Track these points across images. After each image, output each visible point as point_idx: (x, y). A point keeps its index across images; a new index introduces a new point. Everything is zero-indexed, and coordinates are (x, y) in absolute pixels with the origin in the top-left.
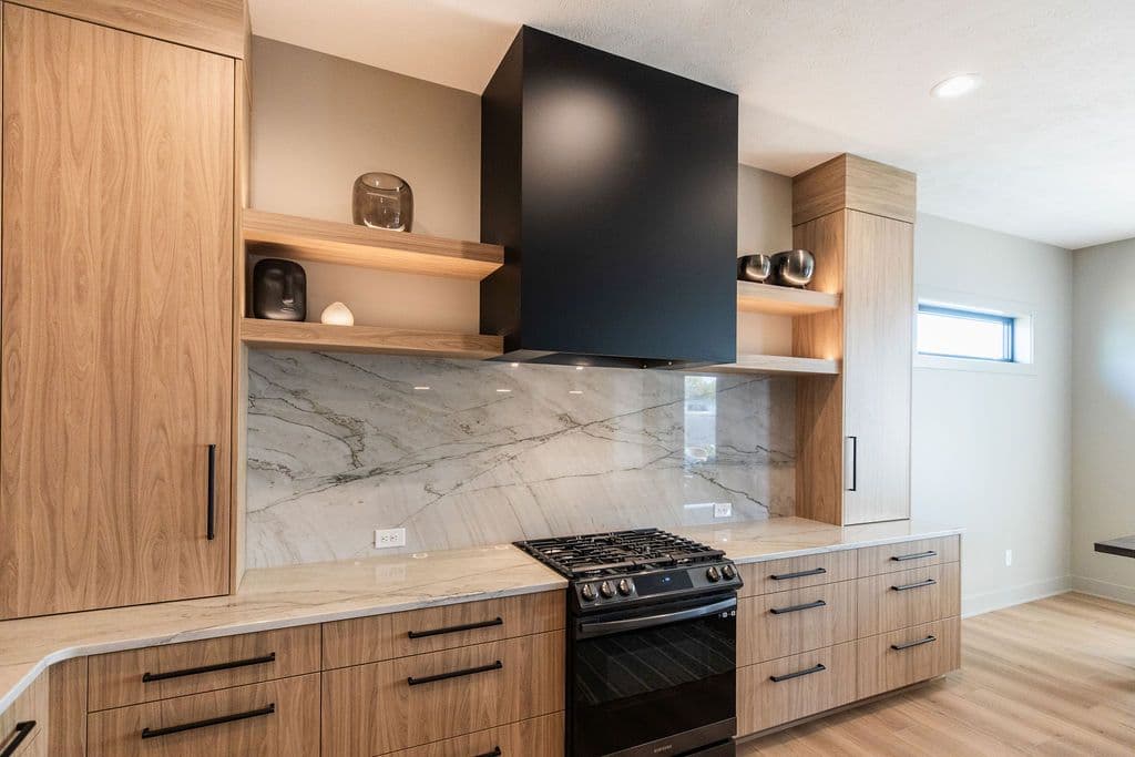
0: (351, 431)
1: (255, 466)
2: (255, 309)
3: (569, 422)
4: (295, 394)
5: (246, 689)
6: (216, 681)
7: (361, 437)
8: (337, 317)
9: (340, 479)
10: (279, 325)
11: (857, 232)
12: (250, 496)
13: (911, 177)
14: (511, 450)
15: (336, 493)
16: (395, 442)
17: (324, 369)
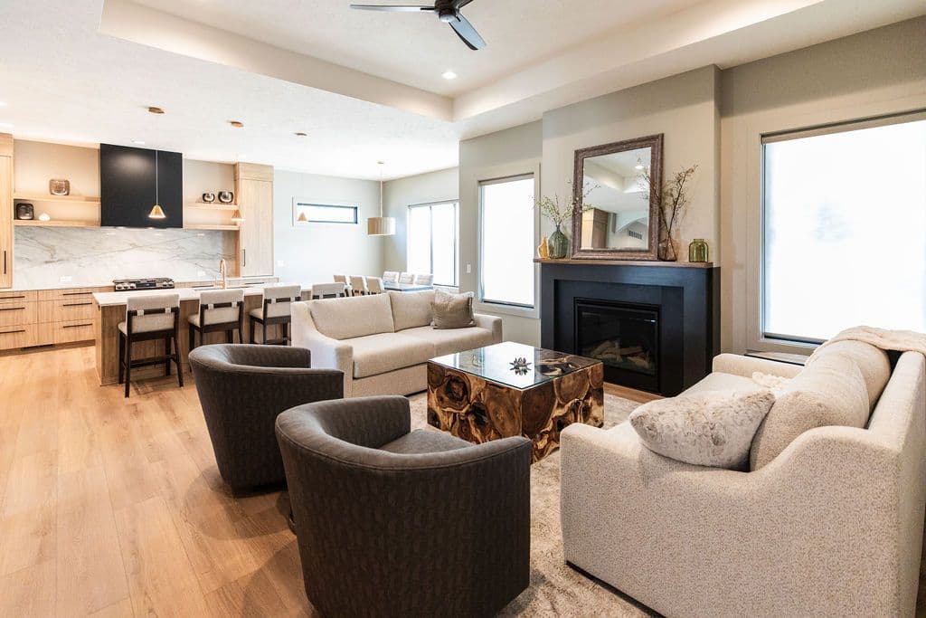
0: (51, 249)
1: (17, 258)
2: (17, 217)
3: (134, 246)
4: (31, 238)
5: (17, 303)
6: (8, 300)
7: (54, 250)
8: (44, 218)
9: (47, 262)
10: (25, 221)
11: (246, 189)
12: (16, 266)
13: (272, 167)
14: (113, 254)
15: (45, 266)
16: (66, 252)
17: (42, 231)
